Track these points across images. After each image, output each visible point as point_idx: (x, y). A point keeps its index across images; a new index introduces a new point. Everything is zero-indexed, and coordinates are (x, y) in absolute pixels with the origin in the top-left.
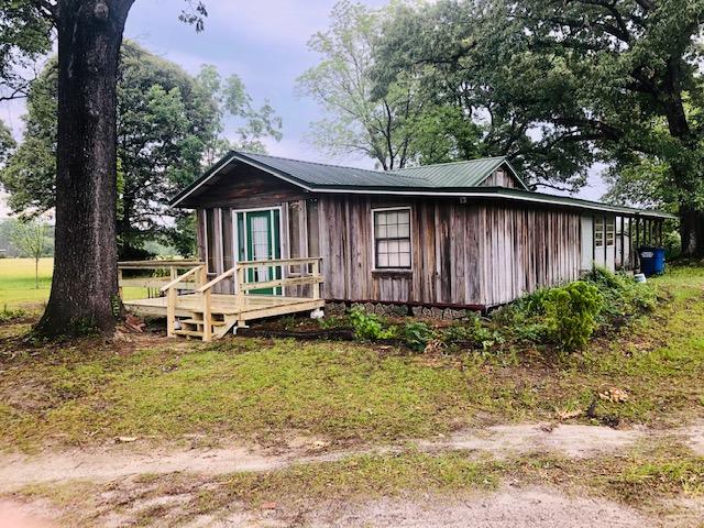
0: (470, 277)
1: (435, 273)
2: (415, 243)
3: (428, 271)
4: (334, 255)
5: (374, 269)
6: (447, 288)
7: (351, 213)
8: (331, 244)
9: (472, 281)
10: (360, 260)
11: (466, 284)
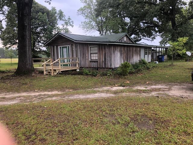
0: (110, 62)
1: (103, 61)
2: (99, 54)
3: (101, 60)
4: (81, 57)
5: (90, 60)
6: (105, 64)
7: (85, 47)
8: (81, 54)
9: (110, 63)
10: (87, 58)
11: (109, 63)
